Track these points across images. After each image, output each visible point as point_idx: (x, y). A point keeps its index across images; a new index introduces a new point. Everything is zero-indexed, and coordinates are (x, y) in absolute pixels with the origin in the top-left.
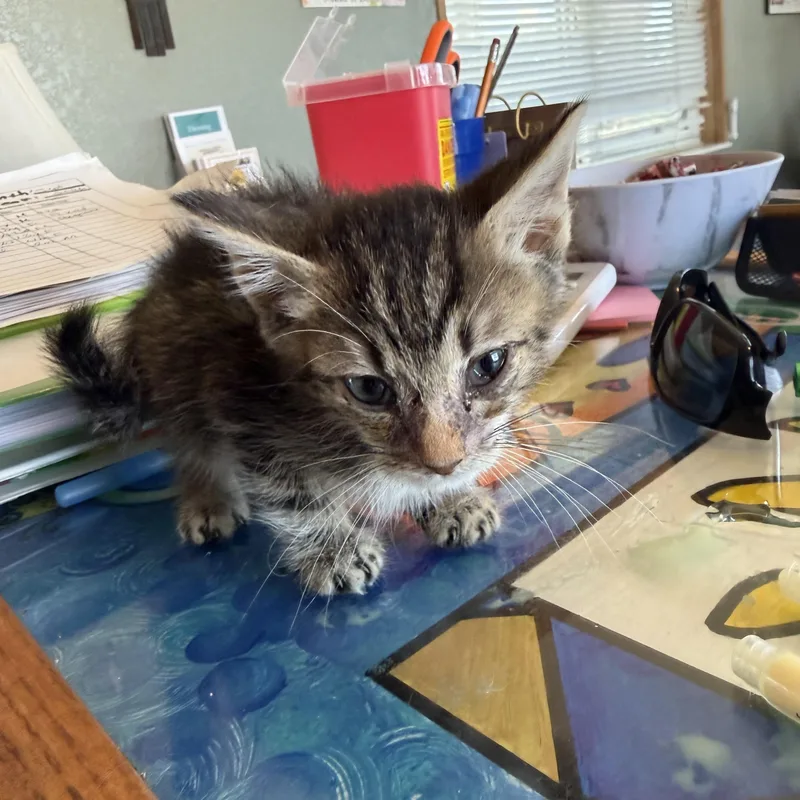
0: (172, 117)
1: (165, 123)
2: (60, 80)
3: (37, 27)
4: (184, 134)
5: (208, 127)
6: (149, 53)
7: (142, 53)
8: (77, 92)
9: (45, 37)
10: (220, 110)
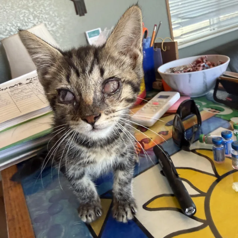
0: (87, 32)
1: (85, 34)
2: (58, 26)
3: (51, 13)
4: (90, 37)
5: (96, 34)
6: (80, 15)
7: (78, 16)
8: (62, 29)
9: (53, 15)
10: (100, 29)
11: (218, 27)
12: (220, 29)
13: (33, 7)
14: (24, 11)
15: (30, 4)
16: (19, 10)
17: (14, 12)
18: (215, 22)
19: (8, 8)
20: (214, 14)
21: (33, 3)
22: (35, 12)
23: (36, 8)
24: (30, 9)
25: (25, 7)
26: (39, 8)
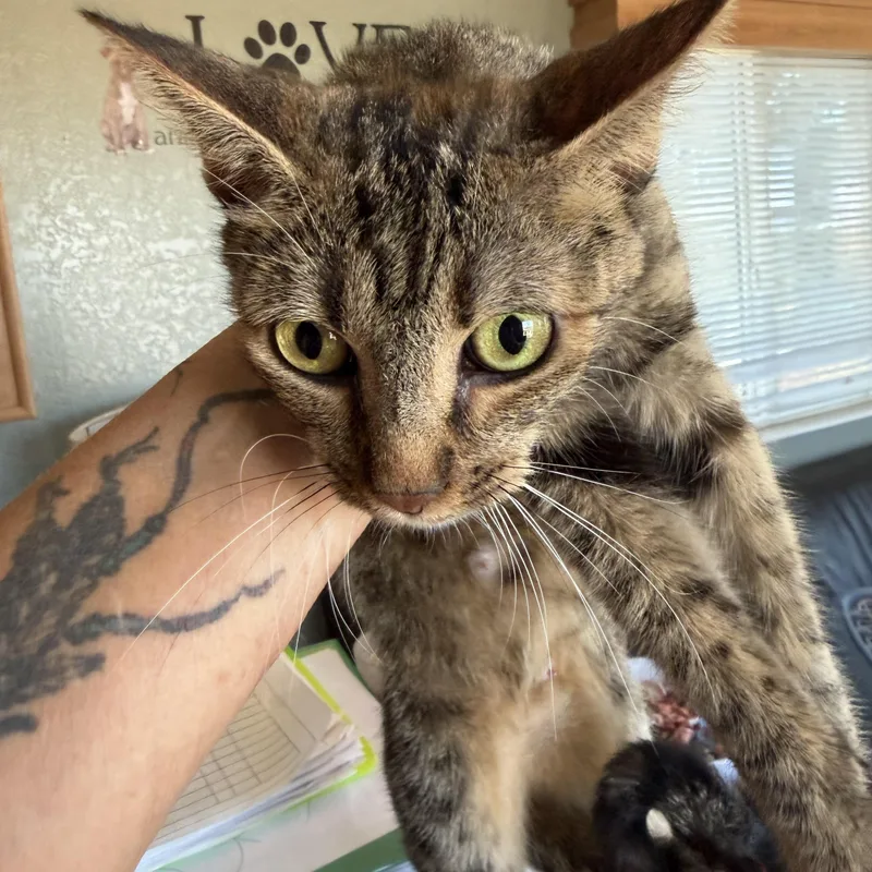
11: (771, 410)
12: (776, 417)
13: (186, 319)
14: (154, 327)
15: (178, 307)
16: (139, 323)
17: (123, 329)
18: (762, 392)
19: (107, 316)
20: (760, 367)
21: (188, 307)
22: (189, 335)
23: (194, 322)
24: (174, 323)
25: (163, 316)
26: (203, 322)
